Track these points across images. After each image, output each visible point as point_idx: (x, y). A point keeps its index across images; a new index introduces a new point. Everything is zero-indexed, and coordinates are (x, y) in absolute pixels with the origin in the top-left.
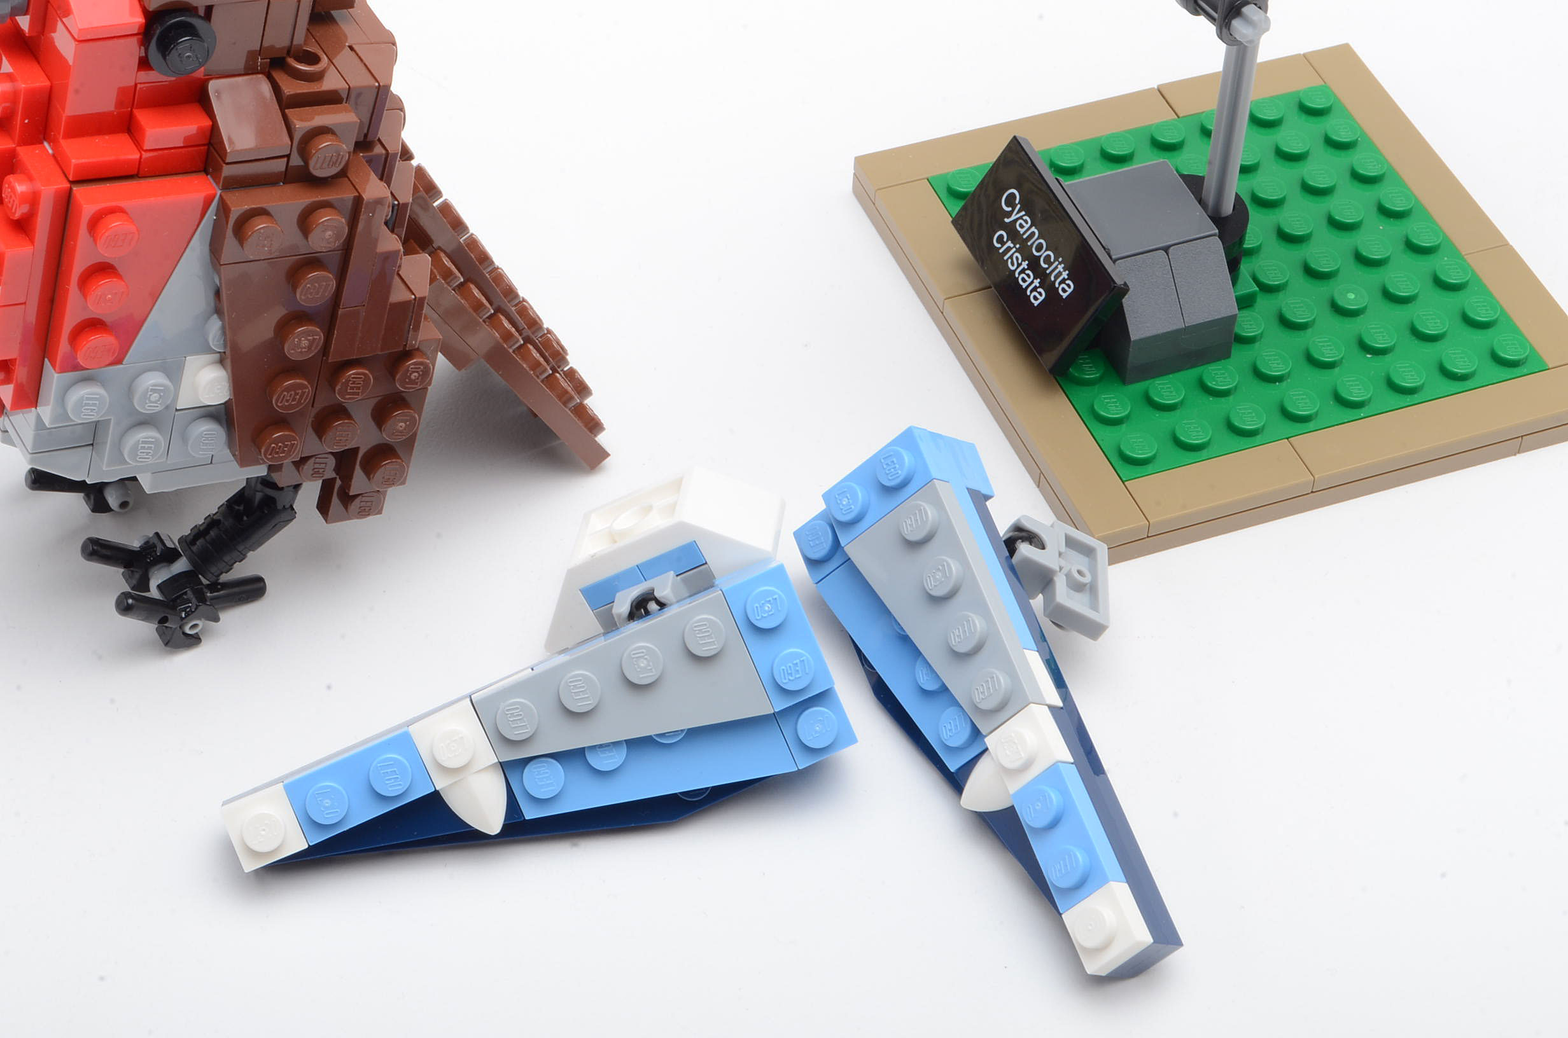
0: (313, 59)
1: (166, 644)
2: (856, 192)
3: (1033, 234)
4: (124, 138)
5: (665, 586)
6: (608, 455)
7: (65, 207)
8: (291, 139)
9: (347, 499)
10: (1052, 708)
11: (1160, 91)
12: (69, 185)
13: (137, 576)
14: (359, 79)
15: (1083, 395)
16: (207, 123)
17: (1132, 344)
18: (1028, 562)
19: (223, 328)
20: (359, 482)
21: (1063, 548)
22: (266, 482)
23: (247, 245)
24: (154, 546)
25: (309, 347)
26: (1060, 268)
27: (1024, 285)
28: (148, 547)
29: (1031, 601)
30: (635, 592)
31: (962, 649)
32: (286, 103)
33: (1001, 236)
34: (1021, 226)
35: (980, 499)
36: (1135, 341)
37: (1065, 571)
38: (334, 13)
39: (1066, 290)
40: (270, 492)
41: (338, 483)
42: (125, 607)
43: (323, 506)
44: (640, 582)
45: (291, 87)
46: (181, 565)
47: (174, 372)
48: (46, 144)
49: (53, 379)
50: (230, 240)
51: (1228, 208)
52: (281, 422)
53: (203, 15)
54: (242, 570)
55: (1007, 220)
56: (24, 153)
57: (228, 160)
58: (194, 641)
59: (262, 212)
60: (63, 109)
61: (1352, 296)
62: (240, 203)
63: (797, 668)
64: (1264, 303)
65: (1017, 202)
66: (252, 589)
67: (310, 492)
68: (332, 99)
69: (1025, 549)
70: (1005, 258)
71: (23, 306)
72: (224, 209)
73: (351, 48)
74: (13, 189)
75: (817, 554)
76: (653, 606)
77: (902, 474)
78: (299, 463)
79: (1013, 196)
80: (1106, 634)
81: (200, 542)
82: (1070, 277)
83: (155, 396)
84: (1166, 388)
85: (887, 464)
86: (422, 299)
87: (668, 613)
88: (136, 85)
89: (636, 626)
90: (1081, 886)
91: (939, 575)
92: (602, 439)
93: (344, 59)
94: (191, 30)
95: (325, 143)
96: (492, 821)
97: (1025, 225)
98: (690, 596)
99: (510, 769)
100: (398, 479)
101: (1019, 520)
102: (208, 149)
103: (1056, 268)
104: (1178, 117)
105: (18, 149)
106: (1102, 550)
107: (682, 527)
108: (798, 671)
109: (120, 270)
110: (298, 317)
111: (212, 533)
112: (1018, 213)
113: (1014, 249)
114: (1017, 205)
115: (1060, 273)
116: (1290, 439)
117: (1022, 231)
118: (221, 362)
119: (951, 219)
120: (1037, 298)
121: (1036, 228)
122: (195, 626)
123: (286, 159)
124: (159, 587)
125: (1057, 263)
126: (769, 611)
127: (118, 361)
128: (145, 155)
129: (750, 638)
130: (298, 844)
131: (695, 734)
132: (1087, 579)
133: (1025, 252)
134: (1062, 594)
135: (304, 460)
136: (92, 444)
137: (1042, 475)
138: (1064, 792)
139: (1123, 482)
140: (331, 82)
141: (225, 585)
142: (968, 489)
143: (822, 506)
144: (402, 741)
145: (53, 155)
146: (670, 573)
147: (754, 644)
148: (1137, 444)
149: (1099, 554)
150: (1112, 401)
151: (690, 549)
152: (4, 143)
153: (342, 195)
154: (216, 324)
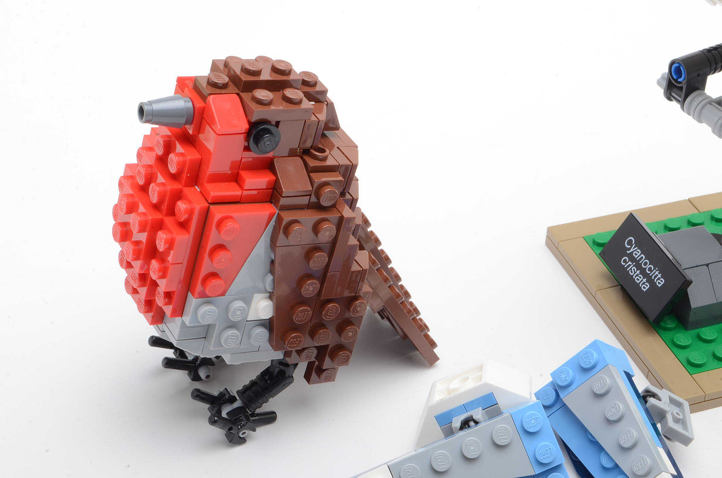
0: (322, 151)
1: (230, 442)
2: (547, 244)
3: (642, 257)
4: (234, 184)
5: (478, 414)
7: (206, 215)
8: (313, 188)
9: (320, 371)
10: (672, 475)
11: (689, 200)
12: (208, 205)
13: (216, 409)
14: (343, 161)
15: (668, 335)
16: (274, 178)
17: (692, 310)
18: (654, 406)
19: (274, 280)
20: (327, 363)
21: (669, 402)
22: (282, 362)
23: (290, 238)
24: (225, 395)
25: (313, 291)
26: (657, 273)
27: (638, 282)
28: (222, 395)
29: (656, 425)
30: (463, 417)
31: (626, 445)
32: (310, 170)
33: (626, 260)
34: (636, 254)
35: (629, 376)
36: (694, 309)
37: (670, 412)
39: (660, 282)
40: (282, 368)
41: (317, 363)
42: (213, 422)
43: (308, 377)
44: (465, 413)
45: (312, 163)
46: (238, 404)
47: (248, 301)
48: (196, 187)
49: (192, 301)
50: (281, 236)
52: (296, 328)
53: (274, 124)
54: (266, 408)
55: (628, 252)
56: (187, 191)
57: (284, 196)
58: (242, 441)
59: (296, 222)
60: (207, 169)
62: (287, 217)
63: (547, 452)
65: (633, 243)
66: (271, 417)
67: (302, 367)
68: (331, 169)
69: (652, 400)
70: (628, 270)
71: (181, 265)
72: (279, 219)
73: (338, 148)
74: (180, 208)
75: (548, 403)
76: (472, 423)
77: (593, 362)
78: (299, 352)
79: (631, 240)
81: (248, 392)
82: (662, 277)
83: (239, 313)
84: (708, 332)
85: (585, 357)
86: (366, 270)
87: (479, 426)
88: (242, 159)
89: (462, 433)
91: (613, 410)
92: (436, 350)
94: (269, 132)
95: (328, 189)
97: (637, 253)
98: (489, 419)
100: (346, 361)
101: (647, 388)
102: (273, 191)
103: (655, 273)
104: (700, 212)
105: (184, 188)
106: (686, 405)
107: (486, 385)
108: (548, 453)
109: (228, 248)
110: (310, 275)
111: (254, 388)
112: (634, 248)
113: (632, 265)
114: (633, 244)
115: (657, 275)
117: (636, 257)
118: (270, 298)
119: (597, 255)
120: (645, 287)
121: (643, 255)
122: (244, 433)
123: (309, 197)
124: (227, 414)
125: (655, 270)
126: (534, 424)
127: (223, 294)
128: (245, 193)
129: (524, 437)
132: (681, 417)
133: (638, 266)
134: (671, 423)
135: (304, 349)
136: (205, 337)
137: (649, 372)
139: (691, 375)
140: (330, 162)
141: (258, 415)
142: (623, 371)
143: (550, 379)
145: (201, 192)
146: (480, 409)
147: (526, 440)
148: (696, 357)
149: (685, 407)
150: (682, 337)
151: (489, 396)
152: (177, 186)
153: (333, 216)
154: (270, 278)
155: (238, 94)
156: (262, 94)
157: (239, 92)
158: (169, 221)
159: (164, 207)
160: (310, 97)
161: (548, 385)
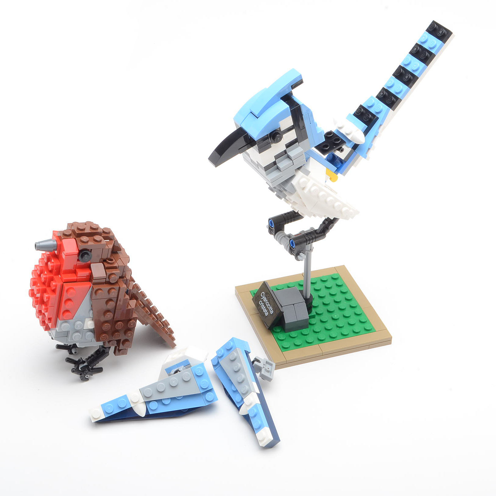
0: (112, 260)
1: (82, 380)
2: (235, 294)
4: (74, 274)
5: (181, 368)
7: (62, 287)
8: (106, 275)
9: (119, 350)
10: (257, 393)
11: (302, 274)
12: (63, 283)
13: (77, 366)
14: (121, 264)
15: (275, 335)
16: (90, 272)
17: (286, 324)
18: (256, 365)
19: (93, 313)
20: (121, 347)
21: (265, 364)
22: (103, 347)
24: (80, 360)
25: (110, 317)
26: (271, 308)
27: (264, 312)
28: (79, 360)
29: (256, 373)
30: (175, 370)
31: (240, 381)
32: (106, 268)
33: (261, 302)
35: (247, 353)
37: (265, 368)
39: (272, 312)
40: (104, 349)
41: (117, 347)
42: (73, 371)
43: (115, 352)
44: (177, 368)
45: (107, 265)
46: (86, 364)
47: (83, 322)
48: (59, 275)
49: (59, 322)
50: (94, 295)
51: (308, 297)
52: (105, 332)
53: (90, 251)
55: (262, 298)
56: (55, 277)
57: (94, 279)
58: (87, 380)
59: (100, 289)
60: (63, 268)
61: (336, 316)
62: (96, 287)
64: (317, 316)
65: (264, 295)
66: (100, 370)
68: (115, 268)
69: (256, 363)
70: (261, 306)
71: (53, 307)
72: (93, 289)
73: (120, 258)
74: (52, 284)
75: (215, 364)
76: (178, 372)
77: (230, 347)
78: (109, 342)
79: (263, 293)
80: (272, 381)
81: (89, 359)
82: (273, 310)
83: (79, 326)
84: (293, 334)
85: (228, 345)
86: (133, 308)
87: (181, 373)
88: (77, 264)
89: (174, 375)
90: (260, 428)
91: (236, 367)
93: (118, 260)
94: (87, 254)
95: (113, 276)
96: (143, 414)
97: (265, 299)
98: (186, 369)
99: (147, 403)
100: (129, 346)
101: (255, 357)
102: (90, 277)
107: (185, 357)
108: (206, 385)
109: (73, 300)
110: (108, 311)
111: (92, 357)
112: (264, 297)
113: (263, 304)
116: (319, 344)
117: (264, 301)
118: (93, 320)
119: (252, 298)
120: (267, 314)
121: (267, 300)
122: (87, 376)
123: (105, 279)
124: (81, 368)
126: (200, 372)
127: (72, 319)
128: (78, 278)
130: (103, 417)
131: (185, 397)
132: (270, 370)
133: (265, 305)
135: (111, 341)
136: (67, 336)
138: (257, 409)
139: (282, 352)
140: (116, 265)
141: (94, 369)
142: (245, 351)
143: (216, 355)
144: (125, 397)
145: (61, 278)
146: (183, 366)
147: (197, 378)
148: (286, 344)
149: (273, 365)
150: (282, 336)
151: (187, 361)
152: (51, 275)
153: (117, 287)
154: (91, 312)
155: (75, 239)
156: (84, 239)
157: (75, 237)
158: (48, 289)
159: (46, 284)
160: (105, 238)
161: (216, 357)
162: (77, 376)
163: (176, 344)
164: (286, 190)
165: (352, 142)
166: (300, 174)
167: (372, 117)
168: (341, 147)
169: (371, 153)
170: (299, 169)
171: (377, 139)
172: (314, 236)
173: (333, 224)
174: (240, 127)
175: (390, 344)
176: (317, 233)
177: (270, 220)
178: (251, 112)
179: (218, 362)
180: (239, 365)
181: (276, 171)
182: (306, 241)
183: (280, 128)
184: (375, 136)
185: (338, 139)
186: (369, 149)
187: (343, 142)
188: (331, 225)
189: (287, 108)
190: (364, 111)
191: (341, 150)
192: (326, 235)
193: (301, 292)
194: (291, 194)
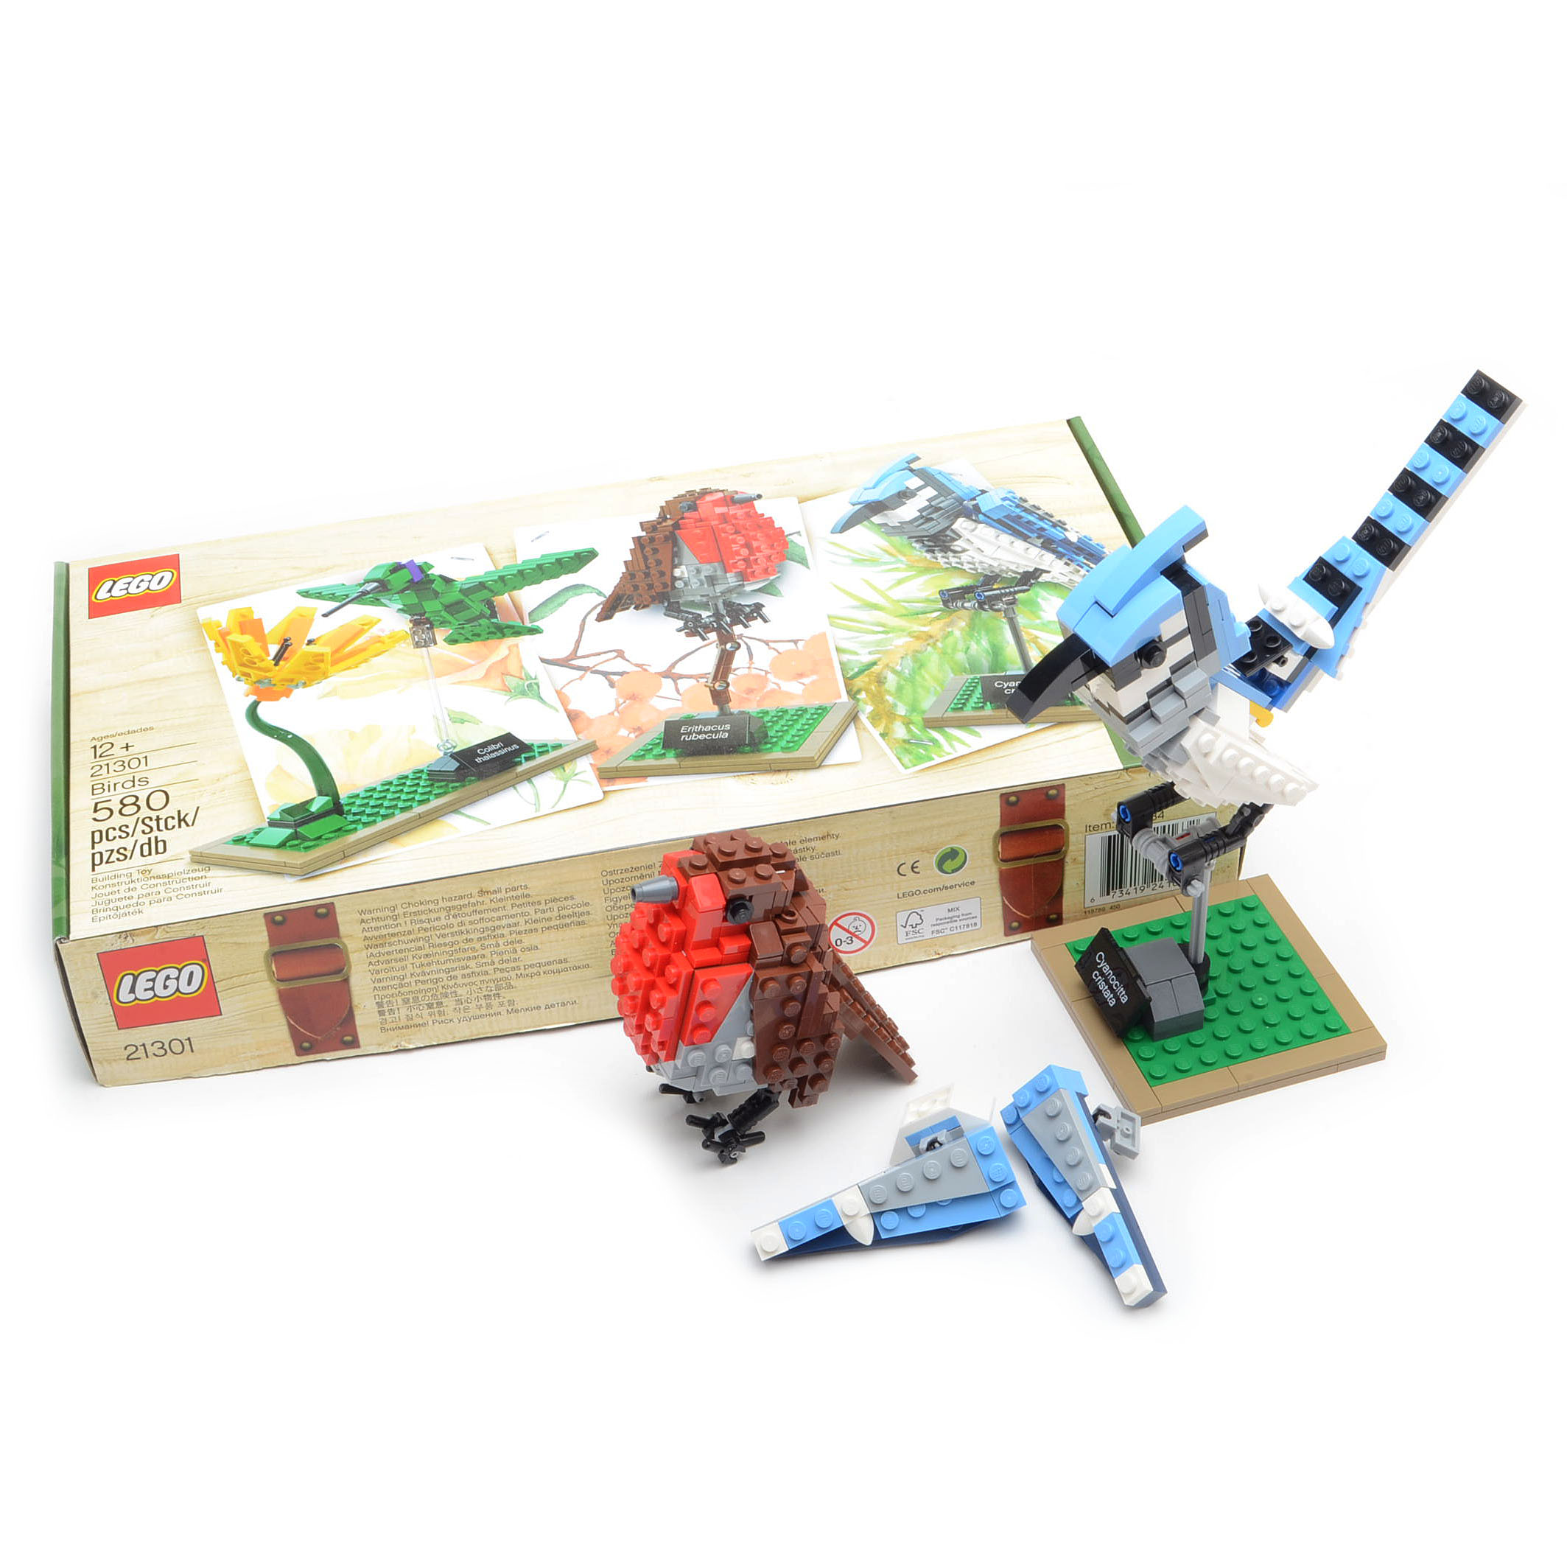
0: (792, 914)
1: (723, 1162)
3: (1110, 973)
4: (716, 949)
5: (943, 1136)
6: (916, 1076)
7: (691, 979)
8: (784, 948)
9: (802, 1097)
10: (1111, 1190)
11: (1177, 899)
12: (693, 970)
13: (709, 1132)
14: (812, 922)
15: (1133, 1047)
16: (750, 943)
18: (1102, 1125)
19: (754, 1026)
21: (1120, 1118)
22: (766, 1090)
23: (765, 992)
24: (717, 1118)
25: (789, 1034)
26: (1122, 989)
27: (1106, 997)
28: (714, 1119)
29: (1104, 1142)
30: (929, 1139)
31: (1072, 1164)
32: (782, 933)
33: (1096, 974)
35: (1081, 1097)
36: (1157, 1023)
37: (1120, 1128)
38: (801, 892)
39: (1124, 999)
40: (768, 1095)
41: (798, 1090)
42: (705, 1146)
43: (791, 1101)
44: (931, 1134)
45: (783, 927)
46: (728, 1127)
47: (732, 1044)
48: (683, 952)
49: (683, 1048)
50: (758, 991)
51: (1201, 960)
52: (776, 1065)
53: (748, 899)
54: (755, 1129)
55: (1099, 967)
57: (759, 958)
58: (734, 1161)
59: (772, 978)
60: (692, 938)
61: (1260, 999)
62: (763, 975)
63: (1000, 1172)
64: (1220, 1001)
66: (759, 1138)
67: (786, 1094)
68: (800, 930)
69: (1101, 1119)
72: (756, 978)
73: (807, 907)
74: (670, 971)
75: (1010, 1122)
76: (937, 1145)
77: (1046, 1087)
78: (782, 1083)
79: (1101, 955)
80: (1138, 1157)
81: (737, 1117)
82: (1126, 994)
83: (724, 1055)
84: (1172, 1044)
85: (1040, 1082)
86: (836, 1013)
87: (944, 1148)
88: (721, 928)
89: (929, 1153)
90: (1123, 1266)
91: (1063, 1131)
92: (913, 1069)
93: (804, 911)
94: (745, 907)
95: (798, 949)
96: (867, 1238)
98: (954, 1140)
99: (876, 1216)
100: (823, 1089)
101: (1099, 1106)
102: (749, 954)
104: (1184, 912)
105: (673, 955)
106: (1138, 1119)
107: (949, 1110)
109: (712, 1004)
110: (786, 1020)
111: (743, 1113)
115: (1121, 992)
116: (1230, 1067)
118: (752, 1040)
119: (1075, 963)
120: (1112, 1003)
122: (735, 1154)
123: (781, 956)
124: (719, 1137)
126: (988, 1147)
127: (710, 1041)
128: (725, 956)
130: (784, 1248)
131: (956, 1201)
132: (1130, 1132)
133: (1107, 982)
134: (1119, 1139)
135: (785, 1081)
136: (696, 1076)
138: (1115, 1225)
139: (1151, 1087)
140: (800, 924)
141: (748, 1136)
142: (1077, 1093)
143: (1012, 1100)
144: (829, 1204)
145: (687, 957)
146: (945, 1130)
147: (980, 1160)
148: (1158, 1070)
149: (1137, 1121)
150: (1147, 1050)
151: (953, 1120)
152: (666, 952)
153: (804, 970)
154: (750, 1025)
155: (716, 874)
156: (737, 873)
157: (716, 871)
158: (660, 982)
159: (656, 970)
160: (778, 867)
161: (1010, 1105)
162: (711, 1155)
163: (917, 1074)
164: (1167, 759)
165: (1303, 645)
166: (1200, 724)
167: (1348, 587)
168: (1283, 657)
169: (1346, 666)
170: (1197, 714)
171: (1360, 633)
172: (1221, 843)
173: (1261, 815)
174: (1073, 632)
175: (1383, 1058)
176: (1228, 836)
177: (1122, 807)
178: (1096, 603)
179: (1018, 1117)
180: (1069, 1127)
181: (1150, 721)
182: (1206, 854)
183: (1160, 637)
184: (1355, 628)
185: (1274, 637)
186: (1342, 656)
187: (1286, 645)
188: (1258, 817)
189: (1178, 595)
190: (1329, 572)
191: (1281, 661)
192: (1249, 838)
193: (1184, 947)
194: (1179, 764)
